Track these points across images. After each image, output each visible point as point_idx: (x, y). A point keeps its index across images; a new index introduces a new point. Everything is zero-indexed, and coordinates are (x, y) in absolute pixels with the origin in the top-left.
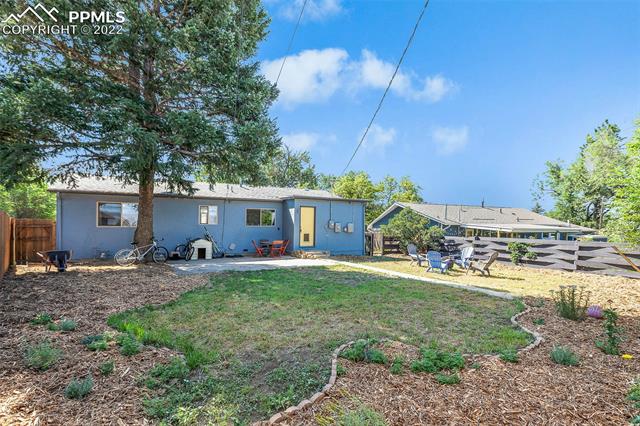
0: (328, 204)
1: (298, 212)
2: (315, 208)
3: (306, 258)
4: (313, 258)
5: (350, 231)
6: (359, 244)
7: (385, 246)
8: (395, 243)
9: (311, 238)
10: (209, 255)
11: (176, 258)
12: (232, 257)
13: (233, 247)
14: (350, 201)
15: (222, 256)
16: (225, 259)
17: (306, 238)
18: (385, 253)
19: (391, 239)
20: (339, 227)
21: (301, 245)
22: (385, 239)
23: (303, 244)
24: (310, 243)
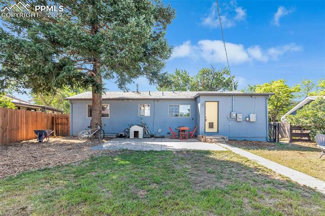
0: (230, 98)
1: (204, 106)
2: (218, 102)
3: (205, 141)
4: (211, 142)
5: (251, 120)
6: (262, 131)
7: (292, 135)
8: (305, 132)
9: (215, 125)
10: (141, 135)
11: (121, 136)
12: (160, 137)
13: (160, 131)
14: (251, 95)
15: (152, 136)
16: (153, 139)
17: (211, 125)
18: (292, 140)
19: (299, 128)
20: (240, 117)
21: (206, 131)
22: (292, 128)
23: (208, 130)
24: (215, 130)
